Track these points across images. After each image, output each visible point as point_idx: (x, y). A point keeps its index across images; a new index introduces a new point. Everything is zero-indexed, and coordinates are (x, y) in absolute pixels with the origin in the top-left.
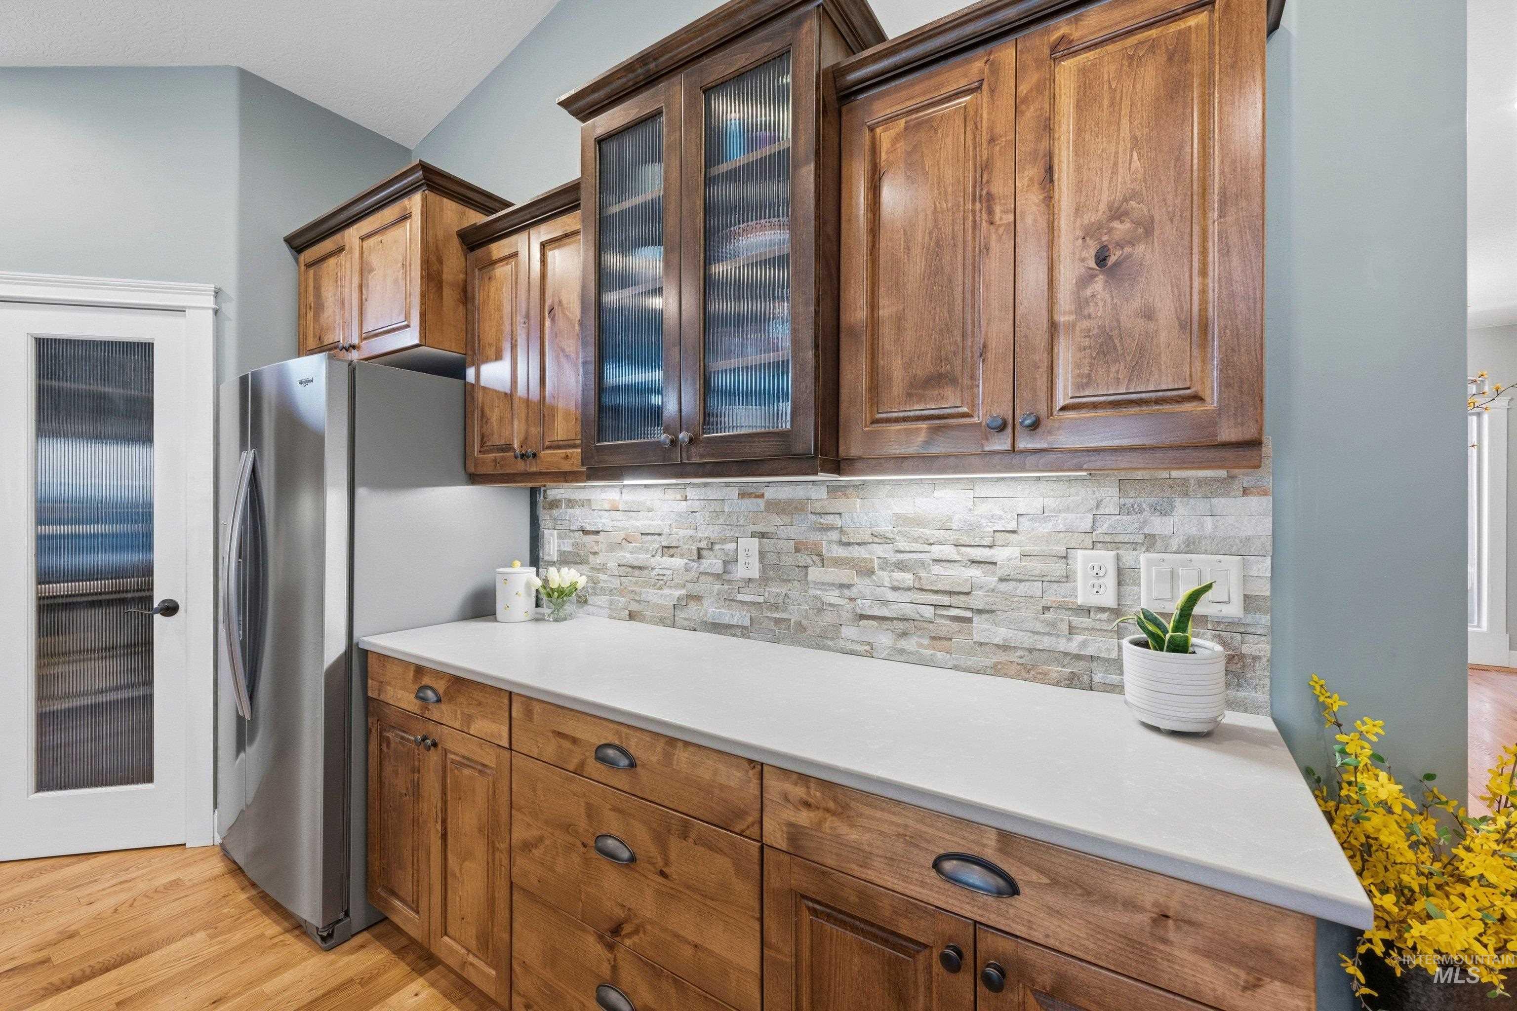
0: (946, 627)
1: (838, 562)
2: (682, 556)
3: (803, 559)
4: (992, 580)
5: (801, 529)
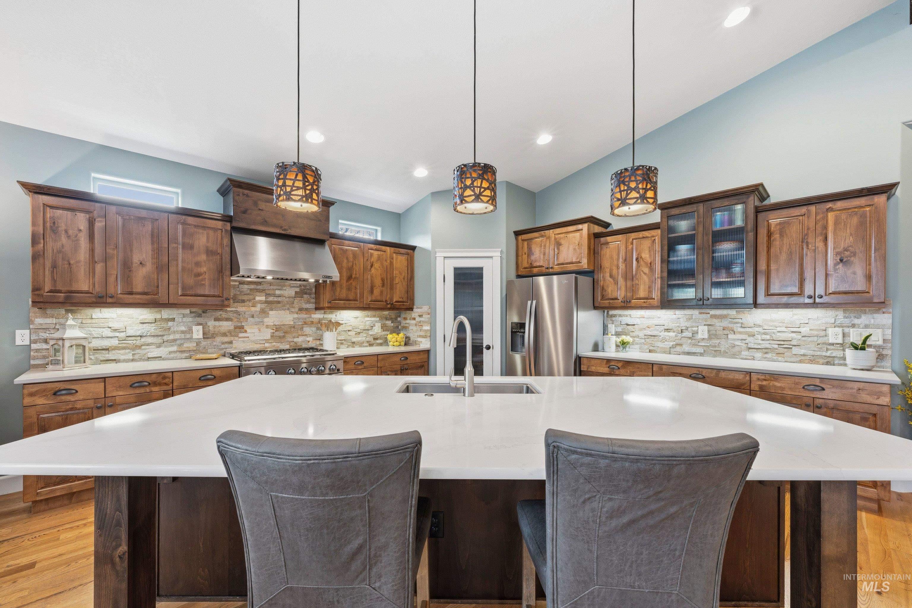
0: (781, 350)
1: (740, 333)
2: (674, 332)
3: (725, 332)
4: (799, 337)
5: (725, 323)
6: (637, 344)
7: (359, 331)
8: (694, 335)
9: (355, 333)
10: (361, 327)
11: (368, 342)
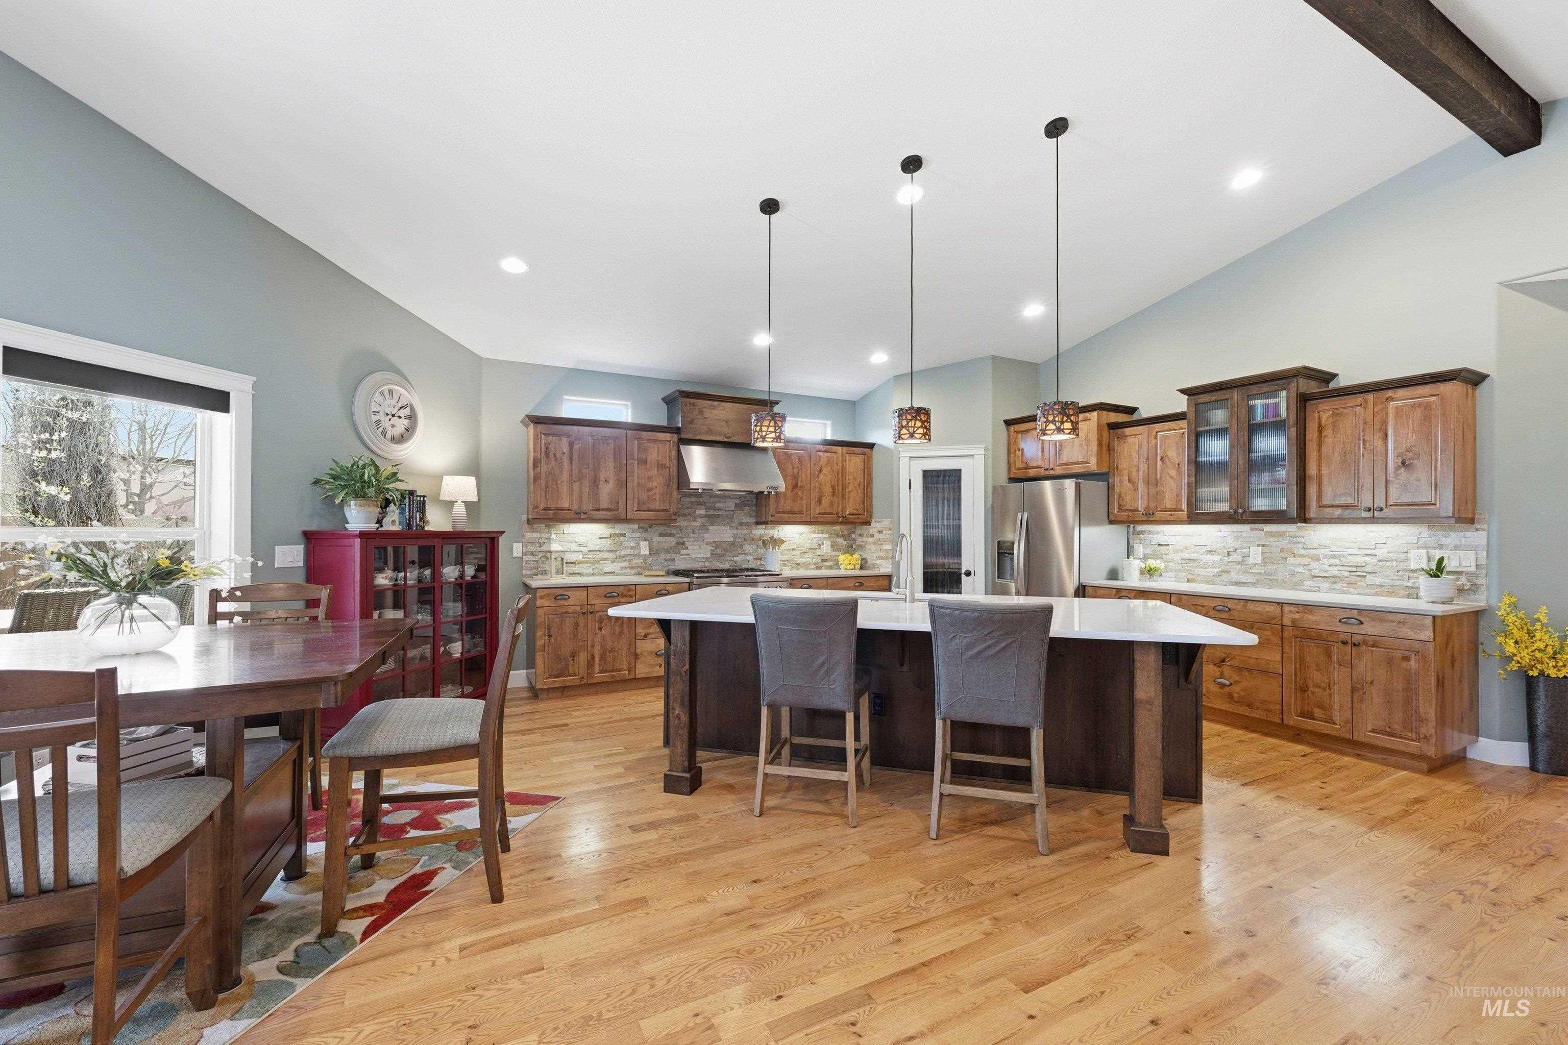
0: (1354, 579)
1: (1303, 556)
2: (1219, 554)
3: (1284, 555)
4: (1375, 561)
5: (1283, 543)
6: (1171, 570)
7: (804, 550)
8: (1245, 559)
9: (800, 552)
10: (808, 545)
11: (815, 564)
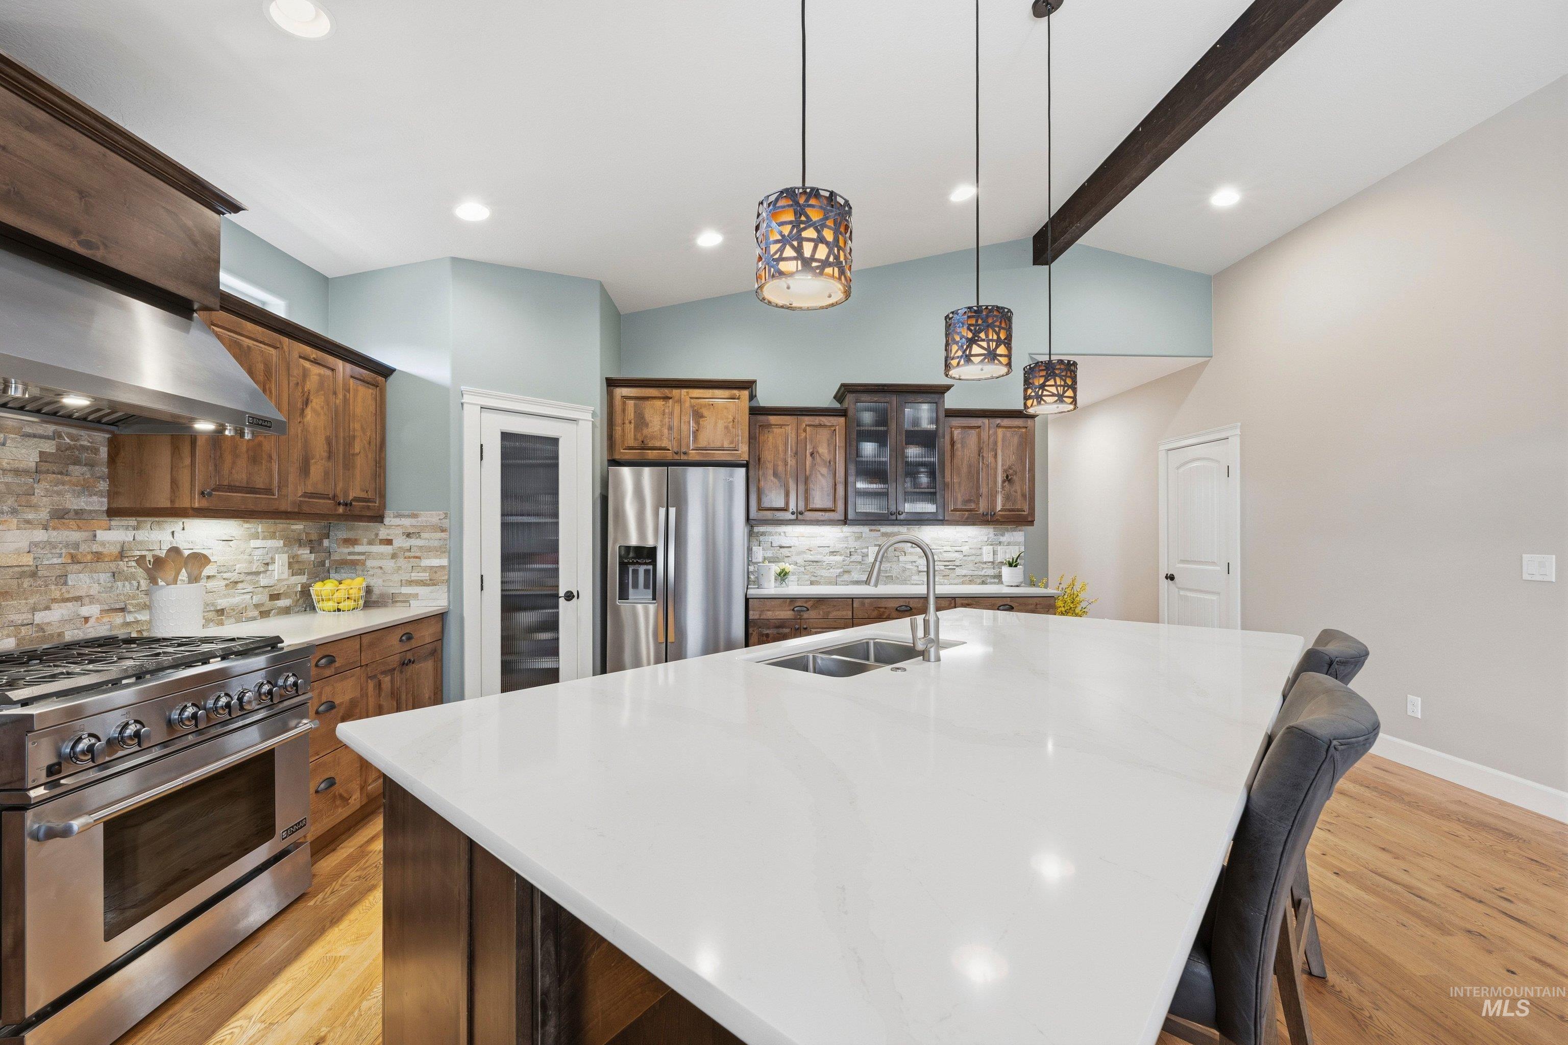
2: (841, 555)
3: (897, 553)
7: (234, 576)
8: (865, 558)
9: (224, 583)
10: (241, 567)
11: (256, 606)
